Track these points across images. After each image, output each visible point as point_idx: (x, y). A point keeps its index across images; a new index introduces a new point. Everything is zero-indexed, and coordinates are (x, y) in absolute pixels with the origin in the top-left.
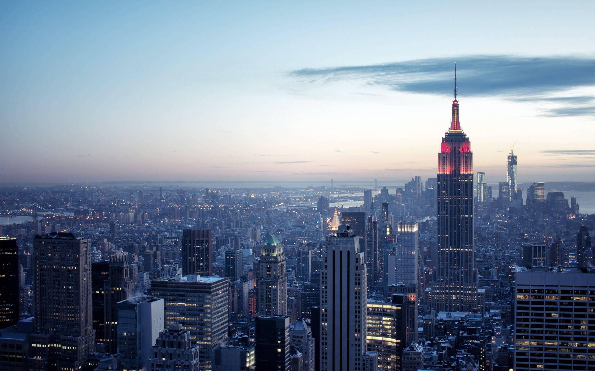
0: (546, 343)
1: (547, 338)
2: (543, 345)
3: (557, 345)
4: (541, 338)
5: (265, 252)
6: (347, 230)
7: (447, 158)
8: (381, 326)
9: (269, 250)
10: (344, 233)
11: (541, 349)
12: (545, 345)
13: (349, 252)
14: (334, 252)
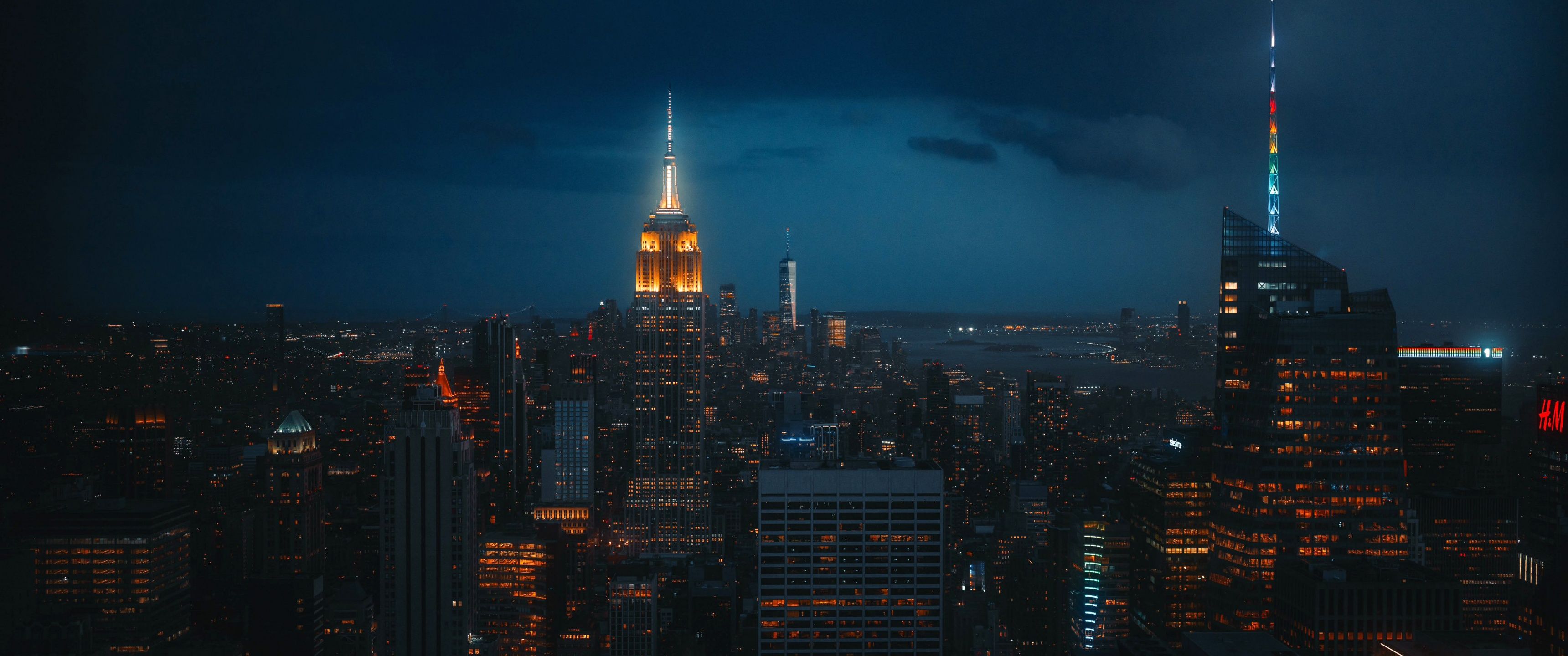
0: (816, 602)
1: (820, 593)
2: (810, 605)
3: (836, 605)
4: (807, 592)
5: (278, 446)
6: (435, 395)
7: (652, 261)
8: (516, 584)
9: (286, 443)
10: (430, 403)
11: (807, 613)
12: (814, 605)
13: (438, 439)
14: (408, 439)
